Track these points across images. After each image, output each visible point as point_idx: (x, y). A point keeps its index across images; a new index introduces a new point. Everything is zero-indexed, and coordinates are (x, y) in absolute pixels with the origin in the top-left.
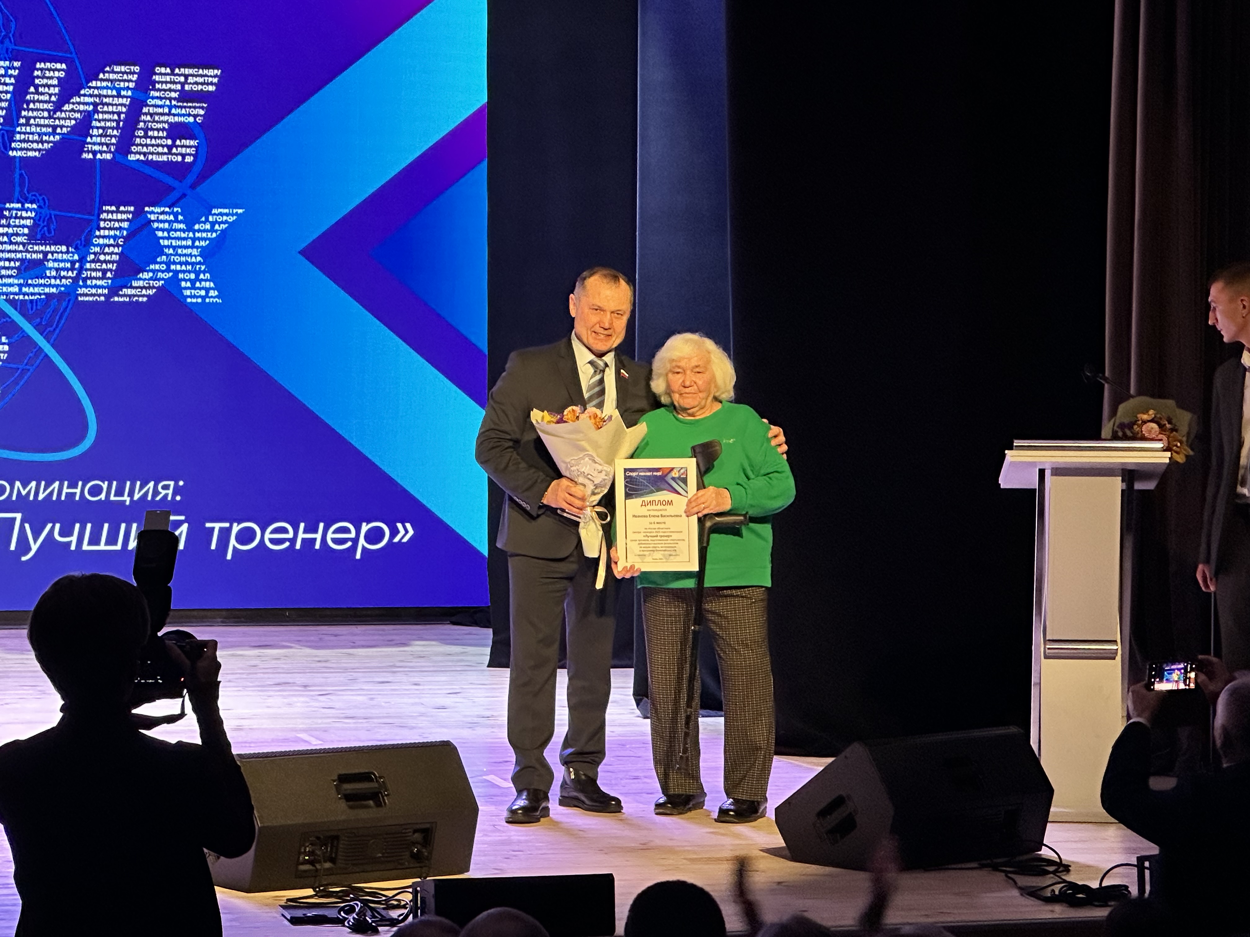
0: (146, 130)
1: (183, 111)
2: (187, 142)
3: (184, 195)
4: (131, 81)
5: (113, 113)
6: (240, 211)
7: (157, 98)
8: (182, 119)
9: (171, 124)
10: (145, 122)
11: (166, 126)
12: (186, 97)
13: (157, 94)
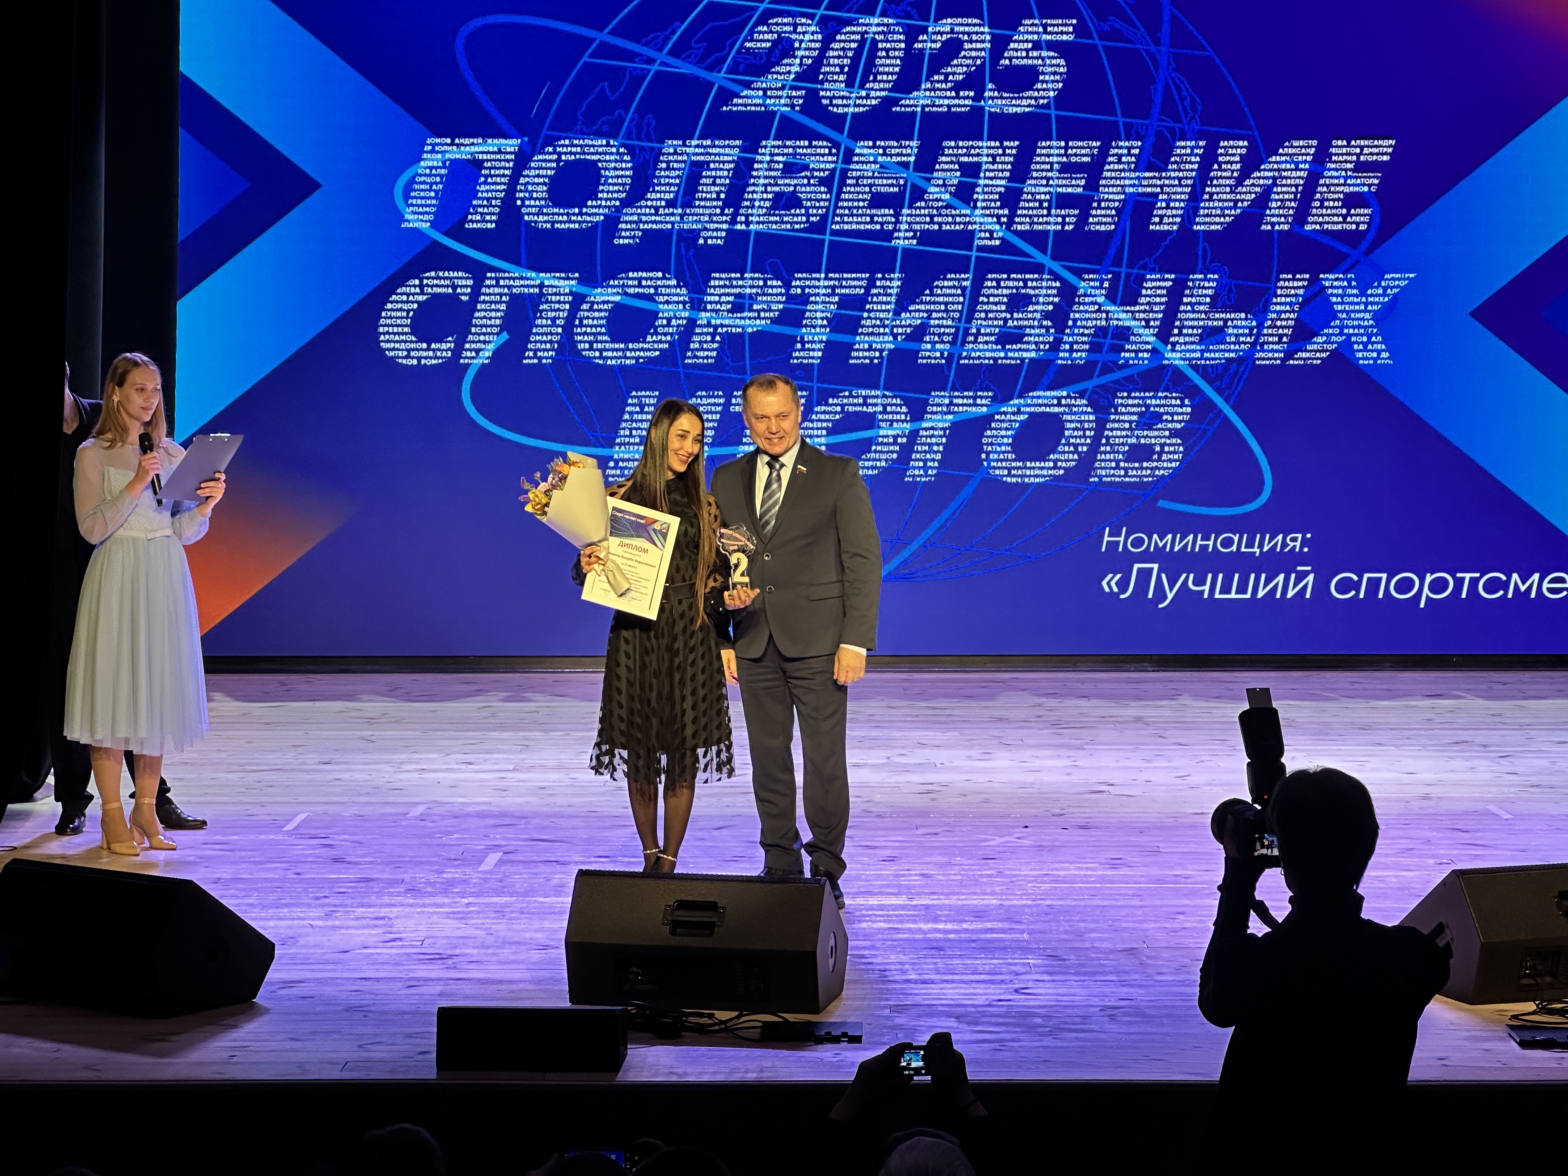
0: (1322, 201)
1: (1358, 181)
2: (1362, 211)
3: (1357, 262)
4: (1308, 154)
5: (1291, 186)
6: (1412, 275)
7: (1333, 169)
8: (1357, 189)
9: (1345, 194)
10: (1321, 193)
11: (1341, 196)
12: (1361, 167)
13: (1333, 166)
